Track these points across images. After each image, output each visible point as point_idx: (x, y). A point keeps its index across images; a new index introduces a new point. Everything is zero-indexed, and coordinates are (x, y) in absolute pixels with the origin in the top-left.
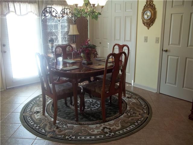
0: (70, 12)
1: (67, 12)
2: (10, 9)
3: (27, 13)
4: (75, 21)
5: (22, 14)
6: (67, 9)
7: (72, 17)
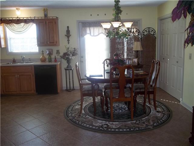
0: (136, 31)
1: (133, 31)
2: (87, 32)
3: (99, 34)
4: (141, 39)
5: (95, 35)
6: (133, 28)
7: (139, 35)
